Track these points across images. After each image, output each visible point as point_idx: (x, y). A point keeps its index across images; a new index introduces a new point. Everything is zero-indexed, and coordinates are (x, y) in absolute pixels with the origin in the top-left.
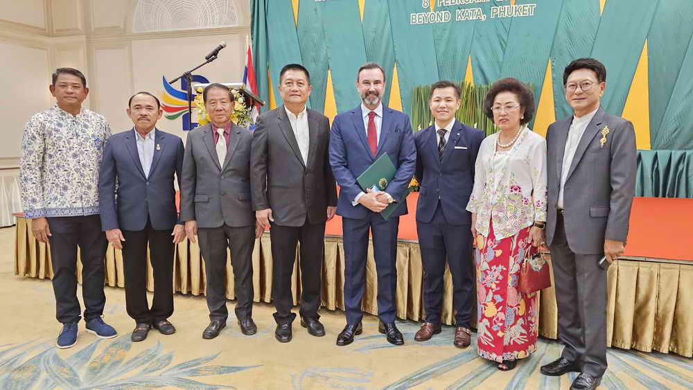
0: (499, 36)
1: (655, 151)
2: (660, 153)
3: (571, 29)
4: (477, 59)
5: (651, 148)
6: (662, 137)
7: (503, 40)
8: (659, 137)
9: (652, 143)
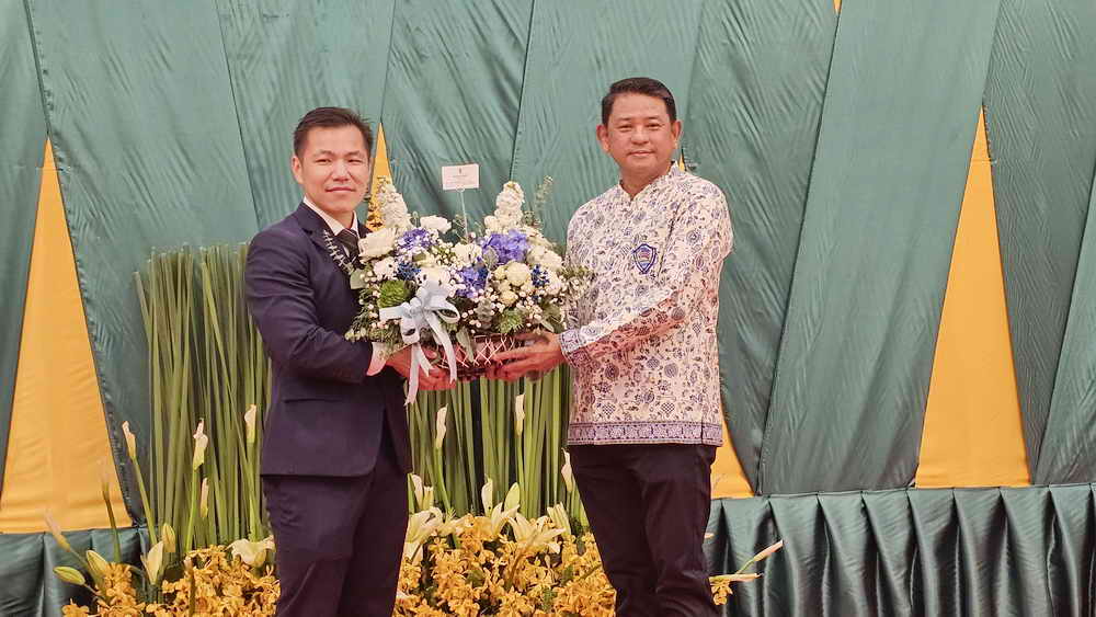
0: (491, 60)
1: (1046, 490)
2: (1061, 495)
3: (745, 53)
4: (411, 143)
5: (1032, 481)
6: (1061, 440)
7: (509, 78)
8: (1051, 439)
9: (1033, 458)
